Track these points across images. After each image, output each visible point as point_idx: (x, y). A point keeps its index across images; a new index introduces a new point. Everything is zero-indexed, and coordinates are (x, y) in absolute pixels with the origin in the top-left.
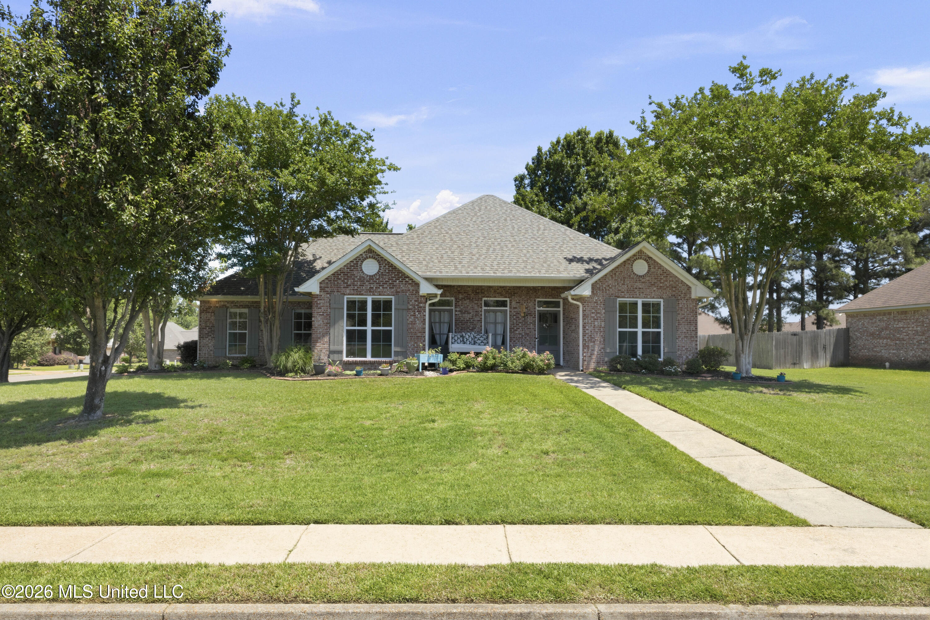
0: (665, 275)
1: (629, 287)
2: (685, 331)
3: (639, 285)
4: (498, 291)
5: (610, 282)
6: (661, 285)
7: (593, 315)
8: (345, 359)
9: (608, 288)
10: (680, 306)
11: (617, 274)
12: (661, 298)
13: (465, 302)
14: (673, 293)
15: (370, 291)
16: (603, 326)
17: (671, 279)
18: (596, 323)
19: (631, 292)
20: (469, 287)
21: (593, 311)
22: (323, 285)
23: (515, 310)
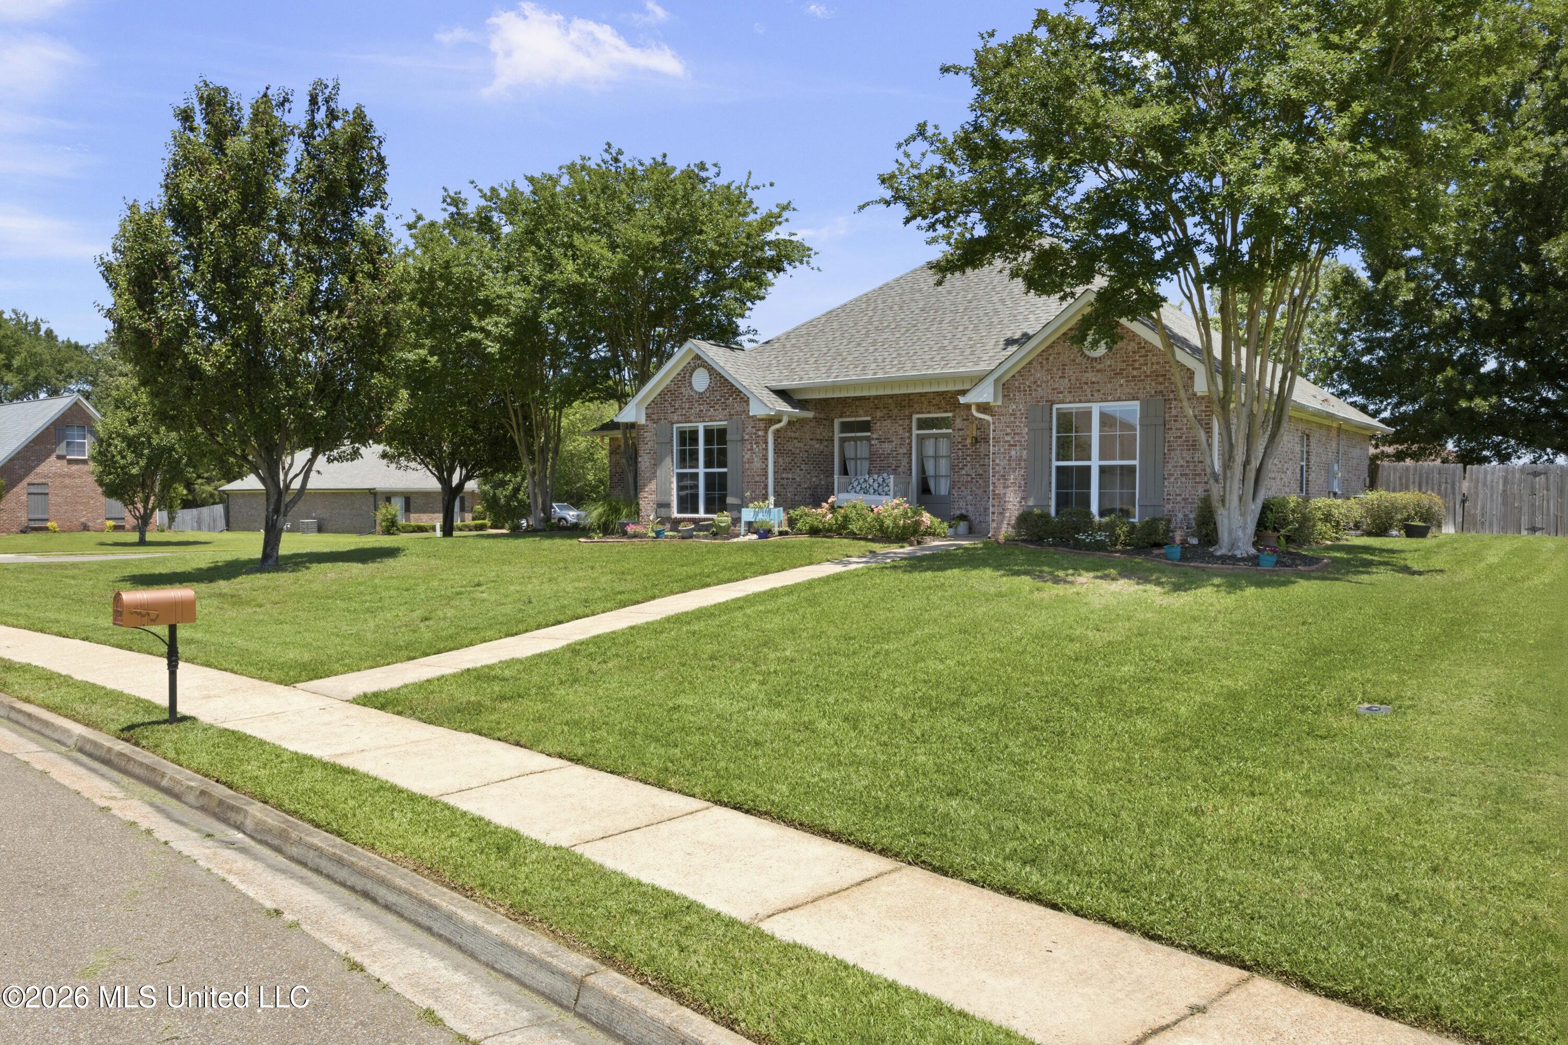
0: (1143, 352)
1: (1073, 381)
2: (1182, 462)
3: (1091, 376)
4: (934, 402)
5: (1038, 375)
6: (1135, 373)
7: (1008, 438)
8: (675, 514)
9: (1034, 387)
10: (1174, 412)
11: (1051, 358)
12: (1134, 399)
13: (885, 423)
14: (1160, 388)
15: (701, 417)
16: (1024, 457)
17: (1155, 359)
18: (1013, 453)
19: (1078, 391)
20: (891, 396)
21: (1009, 430)
22: (650, 411)
23: (961, 433)
